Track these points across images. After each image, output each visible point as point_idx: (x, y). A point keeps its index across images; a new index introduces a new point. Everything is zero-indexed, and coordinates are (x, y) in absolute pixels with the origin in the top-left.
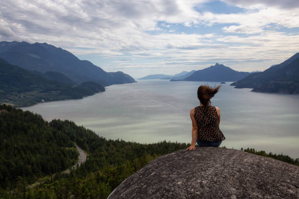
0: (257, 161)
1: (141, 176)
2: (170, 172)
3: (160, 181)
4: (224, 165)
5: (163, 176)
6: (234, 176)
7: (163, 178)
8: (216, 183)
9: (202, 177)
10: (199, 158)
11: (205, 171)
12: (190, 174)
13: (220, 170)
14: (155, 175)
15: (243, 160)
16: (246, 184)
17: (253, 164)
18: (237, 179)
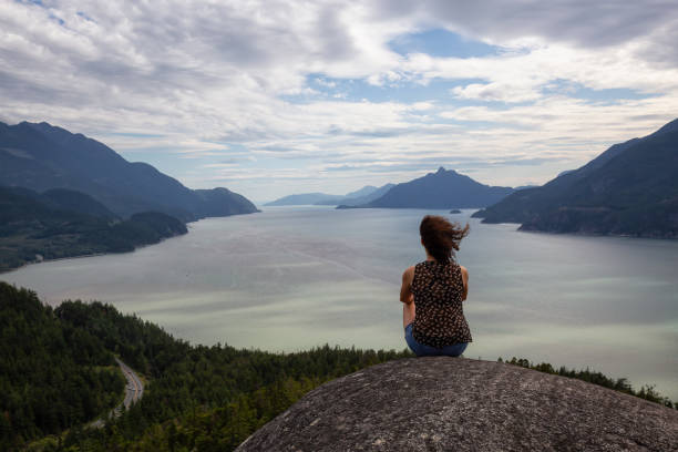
0: (549, 386)
1: (286, 429)
2: (355, 417)
3: (333, 439)
4: (477, 399)
5: (340, 428)
6: (501, 422)
7: (341, 431)
8: (462, 439)
9: (431, 426)
10: (419, 383)
11: (436, 412)
12: (403, 421)
13: (470, 409)
14: (320, 425)
15: (518, 386)
16: (529, 440)
17: (541, 395)
18: (509, 429)
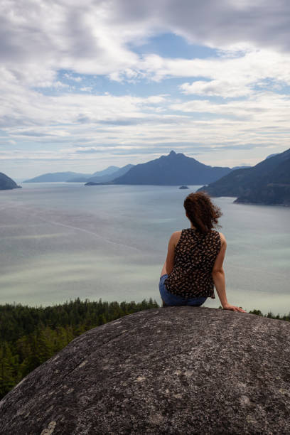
0: (275, 329)
1: (57, 371)
2: (118, 358)
3: (101, 378)
4: (219, 340)
5: (105, 368)
6: (240, 359)
7: (106, 371)
8: (209, 374)
9: (183, 364)
10: (169, 329)
11: (186, 352)
12: (159, 361)
13: (214, 349)
14: (87, 367)
15: (251, 329)
16: (263, 373)
17: (270, 336)
18: (247, 366)
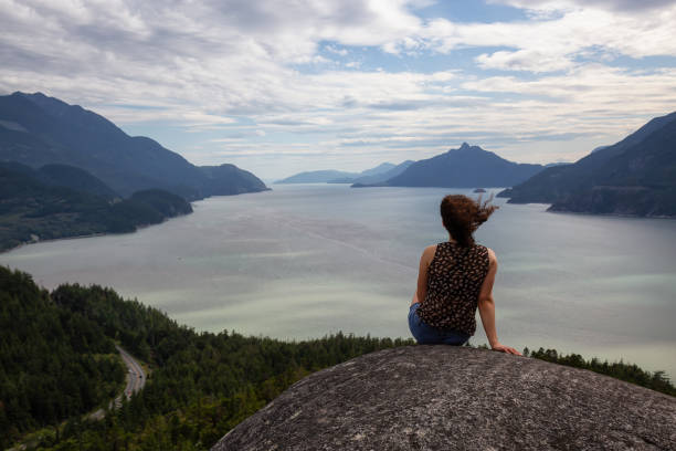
0: (552, 378)
1: (268, 422)
2: (338, 409)
3: (312, 434)
5: (320, 421)
6: (494, 416)
7: (319, 426)
8: (449, 434)
9: (416, 420)
10: (410, 374)
11: (423, 405)
12: (388, 414)
13: (461, 402)
14: (301, 418)
15: (517, 377)
16: (523, 436)
17: (542, 387)
18: (502, 425)
